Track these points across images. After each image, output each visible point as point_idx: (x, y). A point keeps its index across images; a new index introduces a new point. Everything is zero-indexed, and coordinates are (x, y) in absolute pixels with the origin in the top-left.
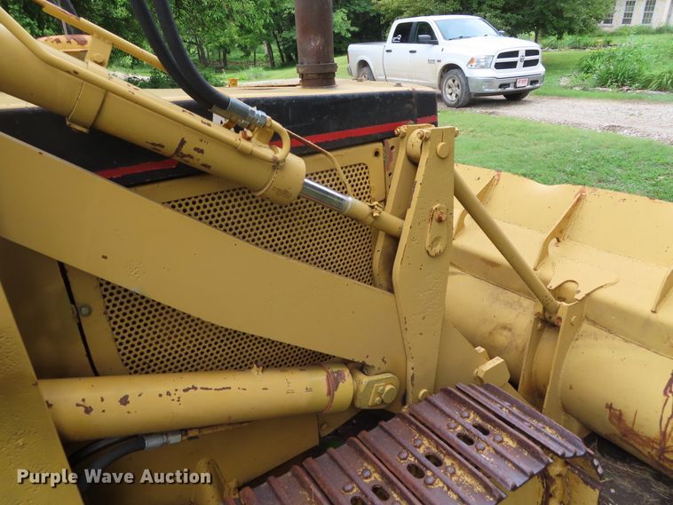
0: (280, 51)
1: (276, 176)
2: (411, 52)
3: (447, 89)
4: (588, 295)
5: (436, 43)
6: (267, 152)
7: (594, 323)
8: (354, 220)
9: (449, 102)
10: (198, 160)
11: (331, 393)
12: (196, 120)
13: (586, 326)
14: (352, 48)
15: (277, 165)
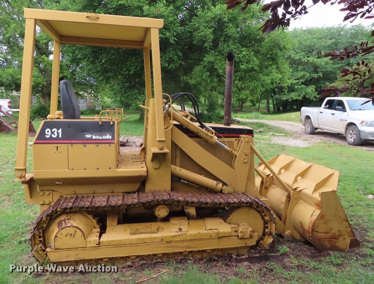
0: (274, 104)
1: (212, 139)
2: (332, 114)
3: (349, 135)
4: (301, 190)
5: (345, 111)
6: (211, 135)
7: (302, 200)
8: (226, 150)
9: (350, 142)
10: (199, 134)
11: (216, 185)
12: (200, 128)
13: (301, 201)
14: (303, 109)
15: (212, 137)
